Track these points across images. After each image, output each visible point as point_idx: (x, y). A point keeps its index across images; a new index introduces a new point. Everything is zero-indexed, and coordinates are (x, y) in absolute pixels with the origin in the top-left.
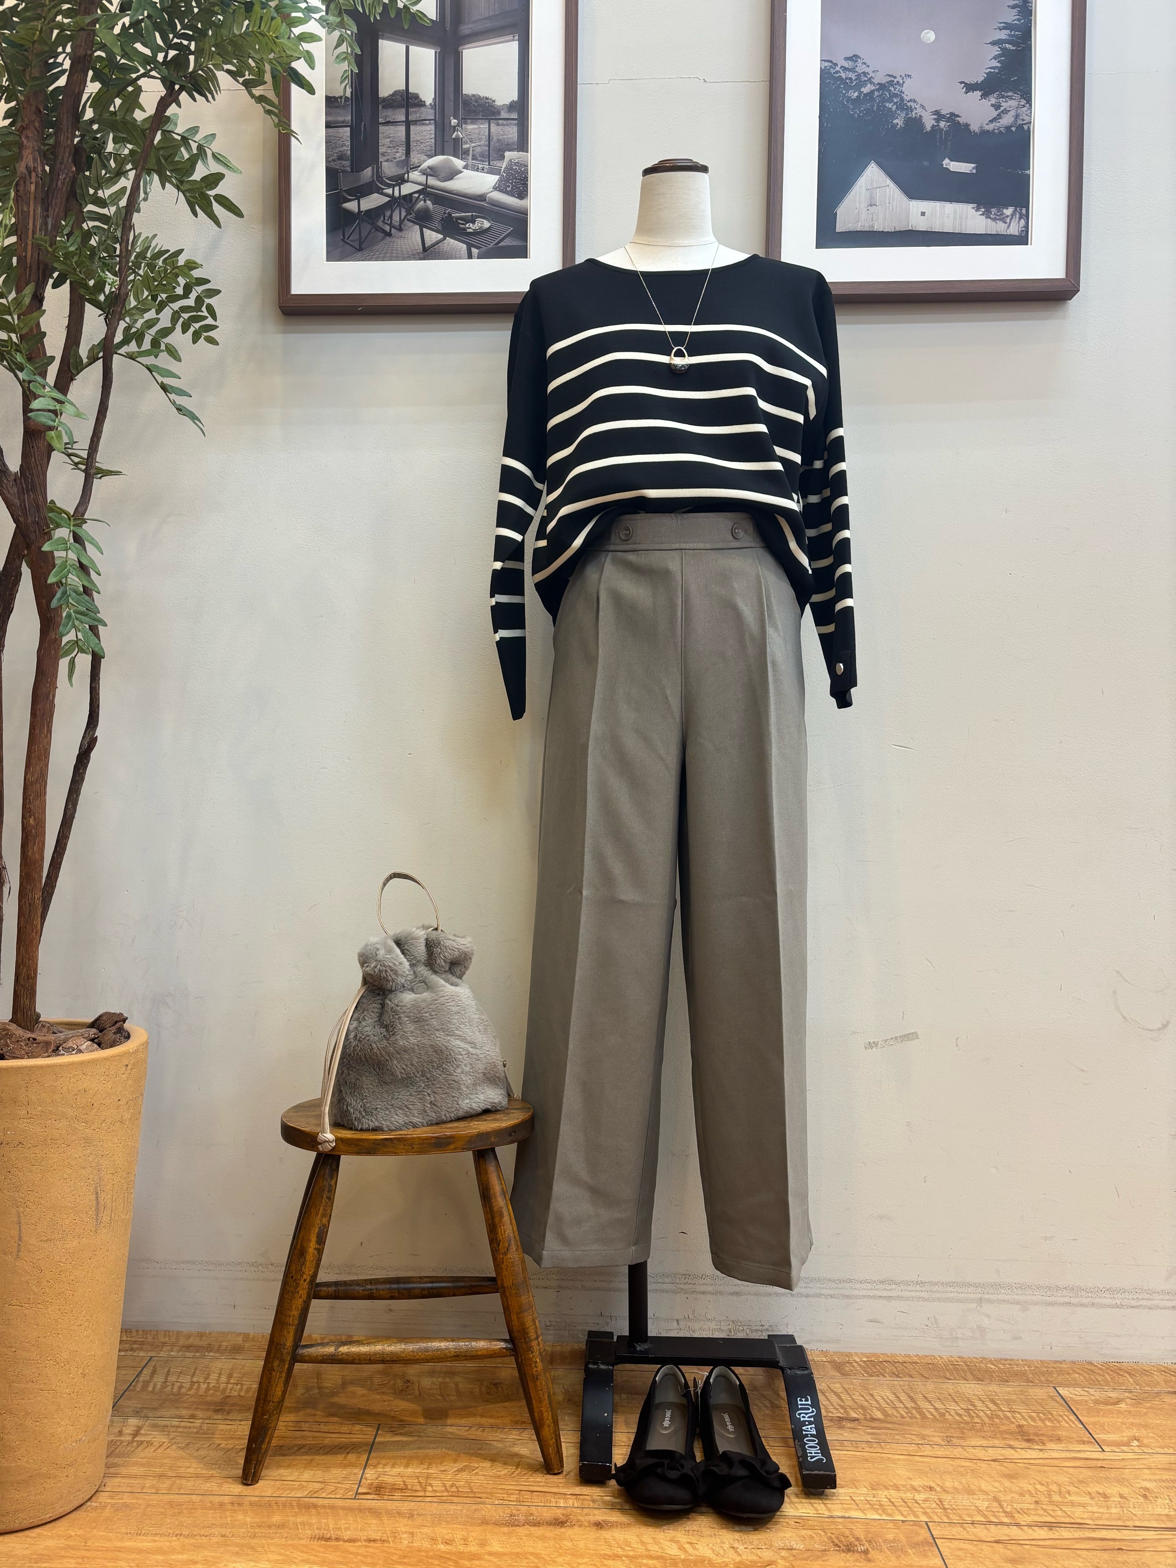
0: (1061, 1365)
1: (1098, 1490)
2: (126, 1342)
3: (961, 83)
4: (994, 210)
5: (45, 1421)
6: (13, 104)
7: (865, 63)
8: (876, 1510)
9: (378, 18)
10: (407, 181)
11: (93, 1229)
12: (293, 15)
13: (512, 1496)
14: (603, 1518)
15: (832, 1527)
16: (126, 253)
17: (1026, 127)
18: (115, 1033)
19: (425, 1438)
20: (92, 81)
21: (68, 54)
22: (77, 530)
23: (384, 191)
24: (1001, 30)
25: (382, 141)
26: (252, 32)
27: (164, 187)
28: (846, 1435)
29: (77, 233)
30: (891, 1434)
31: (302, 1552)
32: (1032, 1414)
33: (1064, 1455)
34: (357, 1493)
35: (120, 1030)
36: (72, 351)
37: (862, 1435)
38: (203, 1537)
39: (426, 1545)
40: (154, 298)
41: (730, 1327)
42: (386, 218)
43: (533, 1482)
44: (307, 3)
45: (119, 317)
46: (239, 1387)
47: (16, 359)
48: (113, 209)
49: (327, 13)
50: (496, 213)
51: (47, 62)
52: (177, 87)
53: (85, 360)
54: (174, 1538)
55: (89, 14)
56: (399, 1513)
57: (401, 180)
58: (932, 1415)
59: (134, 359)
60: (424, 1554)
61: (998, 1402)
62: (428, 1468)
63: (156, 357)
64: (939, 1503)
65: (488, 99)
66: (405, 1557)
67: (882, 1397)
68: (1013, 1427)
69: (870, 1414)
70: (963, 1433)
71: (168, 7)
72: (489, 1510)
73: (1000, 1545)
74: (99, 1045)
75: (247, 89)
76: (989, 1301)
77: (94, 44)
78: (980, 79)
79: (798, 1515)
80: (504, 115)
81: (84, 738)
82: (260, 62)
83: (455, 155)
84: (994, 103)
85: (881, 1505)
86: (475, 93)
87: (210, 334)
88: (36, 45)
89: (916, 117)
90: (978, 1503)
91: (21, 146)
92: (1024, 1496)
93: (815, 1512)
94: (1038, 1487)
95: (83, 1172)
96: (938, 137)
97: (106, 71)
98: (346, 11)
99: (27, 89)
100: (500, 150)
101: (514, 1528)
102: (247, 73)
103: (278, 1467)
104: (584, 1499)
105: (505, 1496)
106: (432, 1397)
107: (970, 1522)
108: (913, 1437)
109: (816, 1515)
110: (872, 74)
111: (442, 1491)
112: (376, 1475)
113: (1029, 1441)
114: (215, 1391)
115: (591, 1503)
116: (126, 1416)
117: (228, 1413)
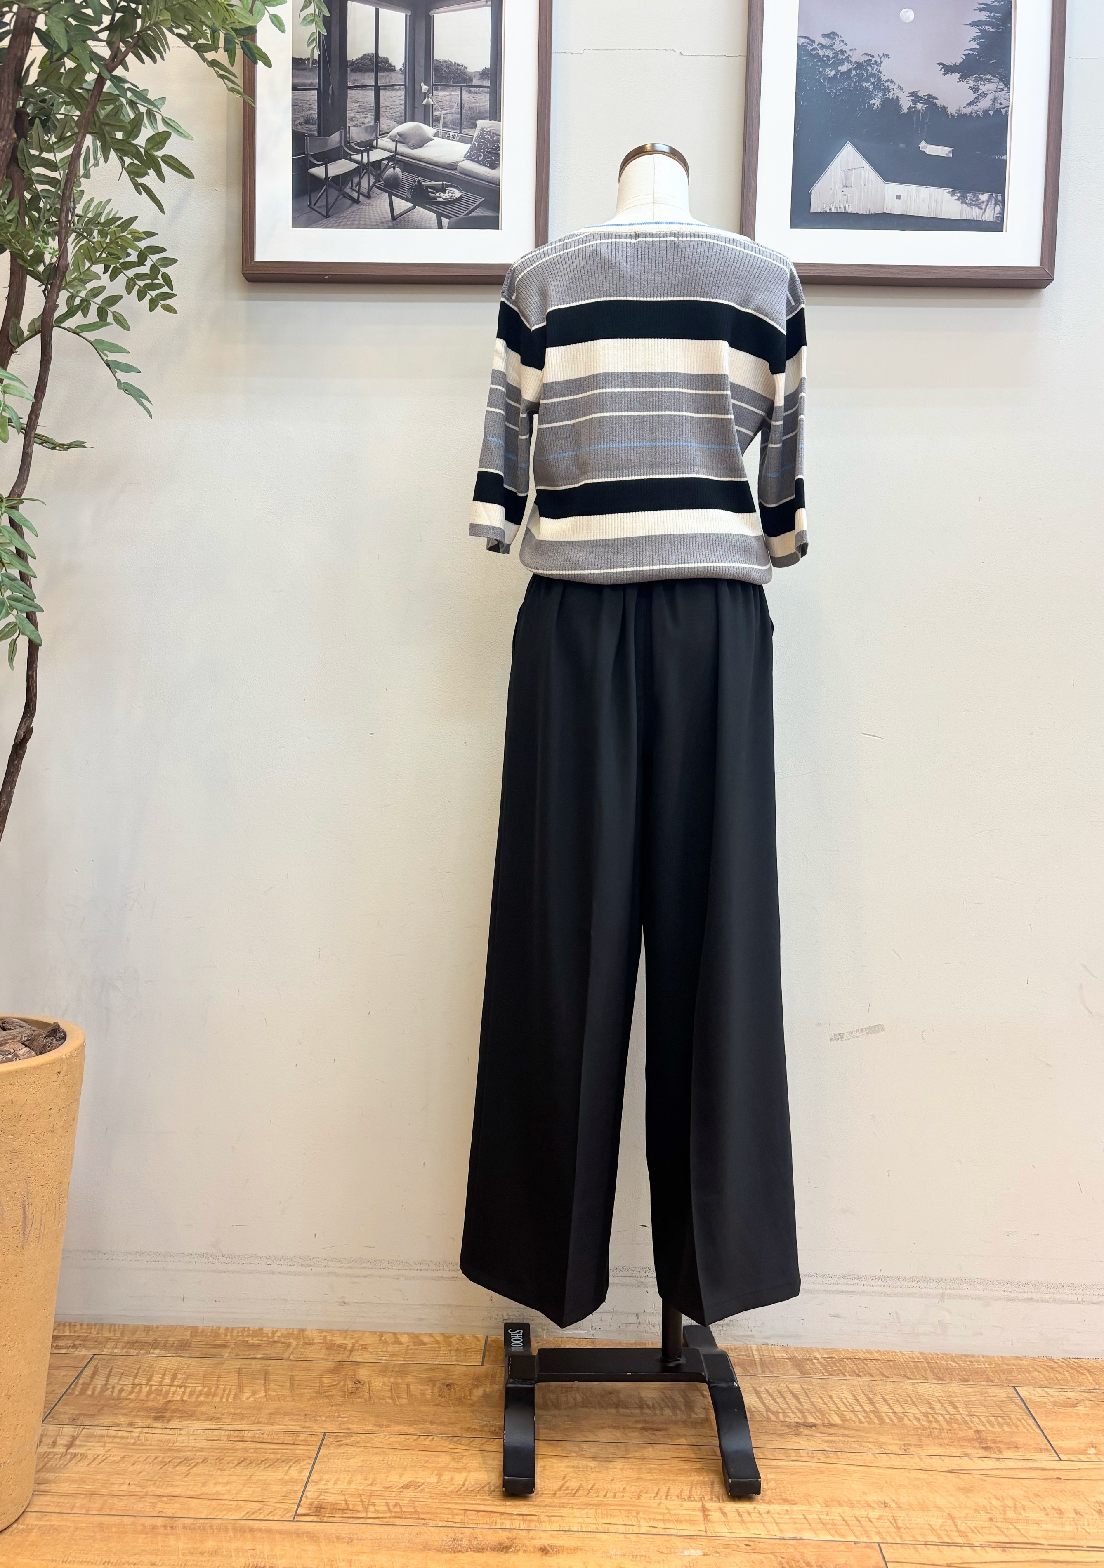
0: (1022, 1362)
1: (1054, 1505)
3: (940, 63)
4: (970, 196)
7: (843, 41)
10: (376, 148)
11: (20, 1245)
13: (456, 1517)
14: (550, 1542)
15: (783, 1551)
17: (1004, 111)
19: (369, 1448)
21: (14, 14)
23: (352, 157)
24: (980, 11)
28: (803, 1443)
30: (849, 1443)
32: (991, 1418)
33: (1021, 1465)
34: (296, 1515)
35: (55, 1034)
37: (819, 1443)
42: (354, 185)
46: (182, 1390)
50: (467, 182)
52: (123, 48)
53: (25, 333)
56: (338, 1538)
57: (370, 146)
58: (891, 1419)
59: (78, 334)
61: (957, 1404)
62: (372, 1485)
63: (103, 330)
65: (460, 65)
67: (841, 1400)
68: (972, 1434)
69: (829, 1419)
70: (922, 1440)
72: (432, 1534)
74: (34, 1050)
75: (198, 53)
79: (749, 1536)
80: (476, 82)
81: (19, 727)
83: (426, 122)
84: (971, 86)
86: (446, 59)
87: (168, 302)
89: (893, 98)
90: (932, 1521)
93: (766, 1533)
95: (9, 1186)
96: (915, 120)
101: (457, 1554)
102: (199, 38)
103: (216, 1484)
104: (530, 1521)
105: (450, 1516)
106: (382, 1401)
107: (923, 1543)
108: (870, 1445)
109: (767, 1537)
110: (849, 53)
111: (385, 1512)
112: (318, 1494)
113: (986, 1449)
114: (157, 1394)
115: (538, 1525)
116: (61, 1425)
117: (169, 1421)
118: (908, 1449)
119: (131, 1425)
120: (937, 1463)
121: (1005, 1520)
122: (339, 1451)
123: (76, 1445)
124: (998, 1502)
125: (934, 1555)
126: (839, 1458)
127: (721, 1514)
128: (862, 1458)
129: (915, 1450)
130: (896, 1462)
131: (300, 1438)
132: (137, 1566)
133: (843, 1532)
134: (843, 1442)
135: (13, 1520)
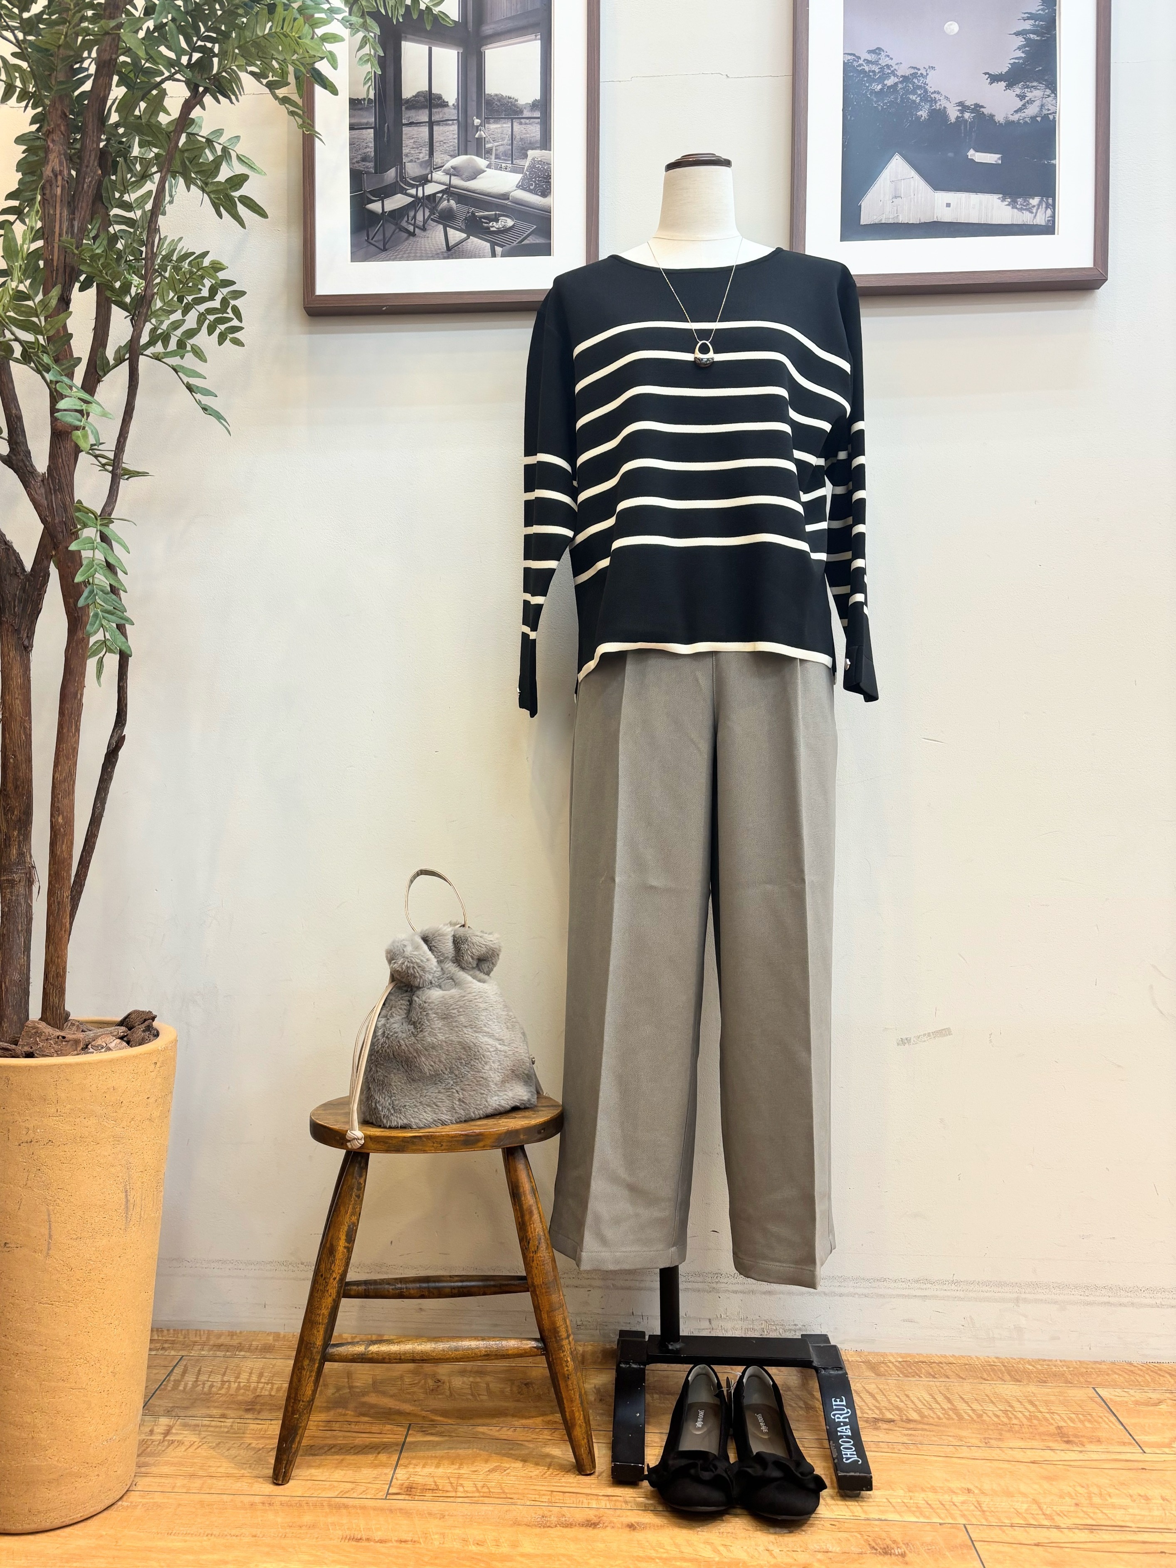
0: (1099, 1366)
1: (1140, 1492)
2: (158, 1341)
3: (986, 74)
4: (1020, 200)
5: (76, 1419)
6: (40, 109)
7: (888, 56)
8: (913, 1512)
9: (401, 20)
10: (431, 181)
11: (123, 1227)
12: (317, 15)
13: (544, 1497)
14: (637, 1520)
15: (869, 1530)
16: (152, 256)
17: (1051, 117)
18: (144, 1031)
19: (455, 1438)
20: (117, 86)
21: (93, 59)
22: (105, 530)
23: (408, 191)
24: (1025, 20)
25: (405, 141)
26: (275, 32)
27: (188, 189)
28: (881, 1436)
29: (103, 235)
30: (927, 1435)
31: (333, 1552)
32: (1072, 1415)
33: (1104, 1456)
34: (388, 1494)
35: (149, 1028)
36: (99, 353)
37: (897, 1436)
38: (234, 1538)
39: (457, 1545)
40: (180, 299)
41: (763, 1326)
42: (410, 218)
43: (566, 1483)
44: (330, 4)
45: (145, 318)
46: (269, 1386)
47: (43, 360)
48: (139, 213)
49: (350, 14)
50: (520, 212)
51: (72, 66)
52: (201, 89)
53: (112, 362)
54: (205, 1538)
55: (113, 18)
56: (430, 1514)
57: (424, 180)
58: (969, 1416)
59: (160, 360)
60: (454, 1555)
61: (1037, 1403)
62: (459, 1468)
63: (182, 357)
64: (977, 1506)
65: (511, 98)
66: (436, 1558)
67: (918, 1398)
68: (1052, 1429)
69: (906, 1415)
70: (1001, 1434)
71: (192, 11)
72: (521, 1511)
73: (1040, 1548)
74: (128, 1043)
75: (270, 90)
76: (1025, 1300)
77: (118, 49)
78: (1005, 70)
79: (834, 1517)
80: (526, 114)
81: (112, 736)
82: (283, 63)
83: (478, 155)
84: (1018, 93)
85: (918, 1507)
86: (498, 93)
87: (236, 335)
88: (62, 50)
89: (940, 109)
90: (1017, 1506)
91: (47, 150)
92: (1064, 1498)
93: (851, 1514)
94: (1079, 1489)
95: (113, 1170)
96: (962, 128)
97: (132, 75)
98: (369, 13)
99: (53, 93)
100: (523, 149)
101: (546, 1529)
102: (271, 74)
103: (310, 1466)
104: (615, 1500)
105: (537, 1496)
106: (464, 1398)
107: (1009, 1524)
108: (949, 1438)
109: (852, 1518)
110: (896, 67)
111: (473, 1492)
112: (407, 1476)
113: (1068, 1442)
114: (246, 1390)
115: (623, 1505)
116: (156, 1415)
118: (989, 1442)
119: (224, 1416)
120: (1019, 1455)
121: (1091, 1505)
122: (425, 1439)
123: (172, 1433)
124: (1084, 1489)
125: (1019, 1535)
126: (921, 1450)
128: (942, 1450)
129: (996, 1443)
130: (978, 1453)
131: (386, 1431)
133: (927, 1513)
134: (923, 1436)
135: (118, 1497)
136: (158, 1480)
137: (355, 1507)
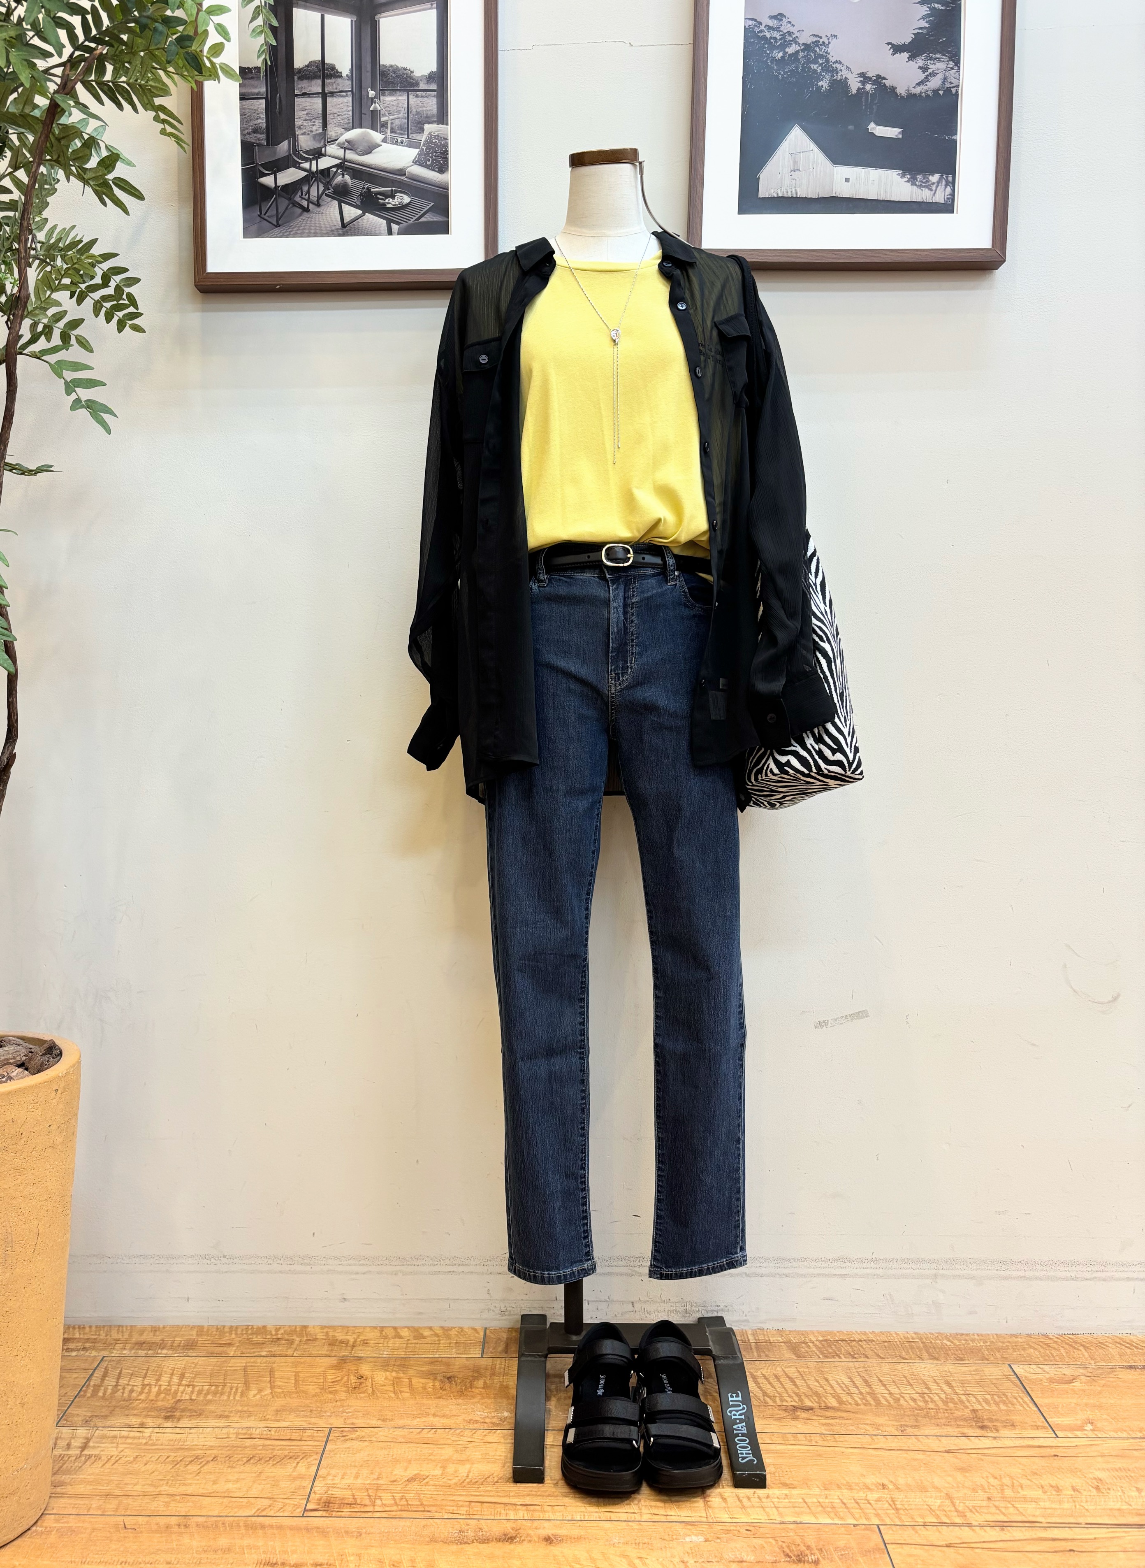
0: (1016, 1340)
1: (1051, 1482)
3: (888, 44)
4: (919, 177)
7: (789, 22)
10: (325, 155)
13: (461, 1508)
14: (554, 1531)
15: (783, 1535)
17: (953, 91)
19: (376, 1444)
23: (301, 165)
25: (298, 114)
27: (68, 180)
28: (799, 1426)
30: (845, 1425)
32: (987, 1397)
33: (1017, 1443)
34: (305, 1510)
35: (51, 1052)
37: (815, 1426)
42: (304, 193)
45: (21, 319)
46: (190, 1389)
50: (417, 188)
56: (347, 1532)
57: (318, 154)
58: (887, 1401)
59: (41, 359)
61: (954, 1384)
62: (378, 1479)
63: (66, 351)
65: (406, 69)
67: (837, 1382)
68: (967, 1413)
69: (824, 1402)
72: (438, 1526)
73: (951, 1549)
74: (28, 1070)
76: (943, 1278)
79: (750, 1521)
80: (422, 86)
83: (373, 128)
84: (921, 65)
86: (393, 64)
89: (841, 80)
92: (976, 1492)
93: (766, 1517)
96: (864, 100)
100: (419, 123)
101: (463, 1546)
103: (228, 1481)
104: (534, 1511)
105: (455, 1508)
106: (386, 1396)
107: (922, 1524)
108: (867, 1427)
109: (768, 1521)
110: (797, 34)
111: (391, 1506)
112: (325, 1489)
113: (983, 1427)
114: (169, 1395)
115: (541, 1515)
116: (74, 1426)
117: (179, 1420)
118: (905, 1430)
119: (142, 1425)
120: (933, 1444)
121: (1004, 1498)
122: (345, 1446)
123: (89, 1447)
124: (996, 1480)
125: (932, 1535)
126: (837, 1441)
127: (721, 1500)
128: (859, 1440)
129: (912, 1430)
130: (894, 1443)
131: (306, 1434)
132: (153, 1565)
133: (841, 1514)
134: (840, 1425)
135: (32, 1523)
136: (72, 1501)
137: (271, 1527)
